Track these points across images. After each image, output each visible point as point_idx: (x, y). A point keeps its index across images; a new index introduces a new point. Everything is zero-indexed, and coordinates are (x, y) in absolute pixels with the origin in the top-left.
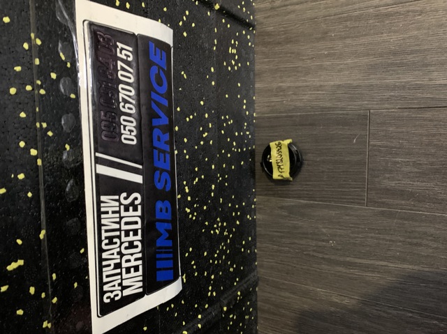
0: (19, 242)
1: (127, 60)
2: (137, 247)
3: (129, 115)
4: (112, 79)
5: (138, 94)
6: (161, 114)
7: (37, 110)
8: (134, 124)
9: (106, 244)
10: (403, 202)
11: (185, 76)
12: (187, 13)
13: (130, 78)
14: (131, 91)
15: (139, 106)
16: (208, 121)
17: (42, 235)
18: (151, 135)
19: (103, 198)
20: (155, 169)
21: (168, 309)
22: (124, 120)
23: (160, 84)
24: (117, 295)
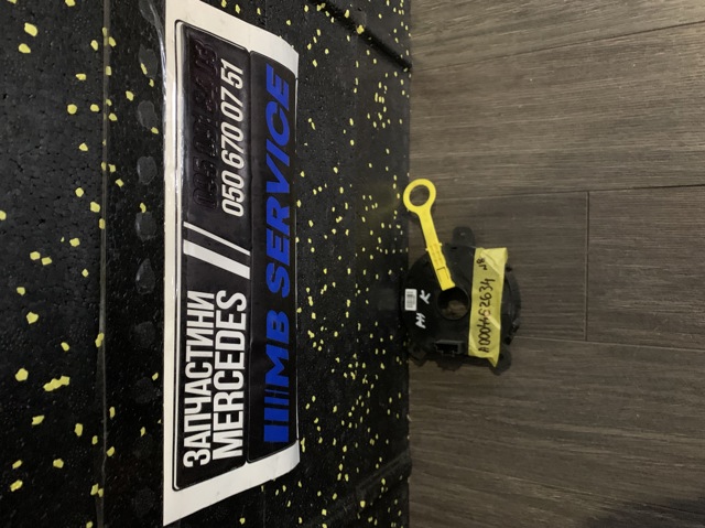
0: (65, 346)
1: (234, 87)
2: (237, 380)
3: (235, 170)
4: (212, 113)
5: (248, 139)
6: (280, 176)
7: (104, 143)
8: (241, 185)
9: (192, 370)
10: (644, 333)
11: (313, 125)
12: (319, 32)
13: (237, 115)
14: (237, 135)
15: (249, 159)
16: (344, 198)
17: (99, 341)
18: (264, 207)
19: (191, 295)
20: (269, 260)
21: (277, 492)
22: (227, 177)
23: (279, 130)
24: (204, 457)
